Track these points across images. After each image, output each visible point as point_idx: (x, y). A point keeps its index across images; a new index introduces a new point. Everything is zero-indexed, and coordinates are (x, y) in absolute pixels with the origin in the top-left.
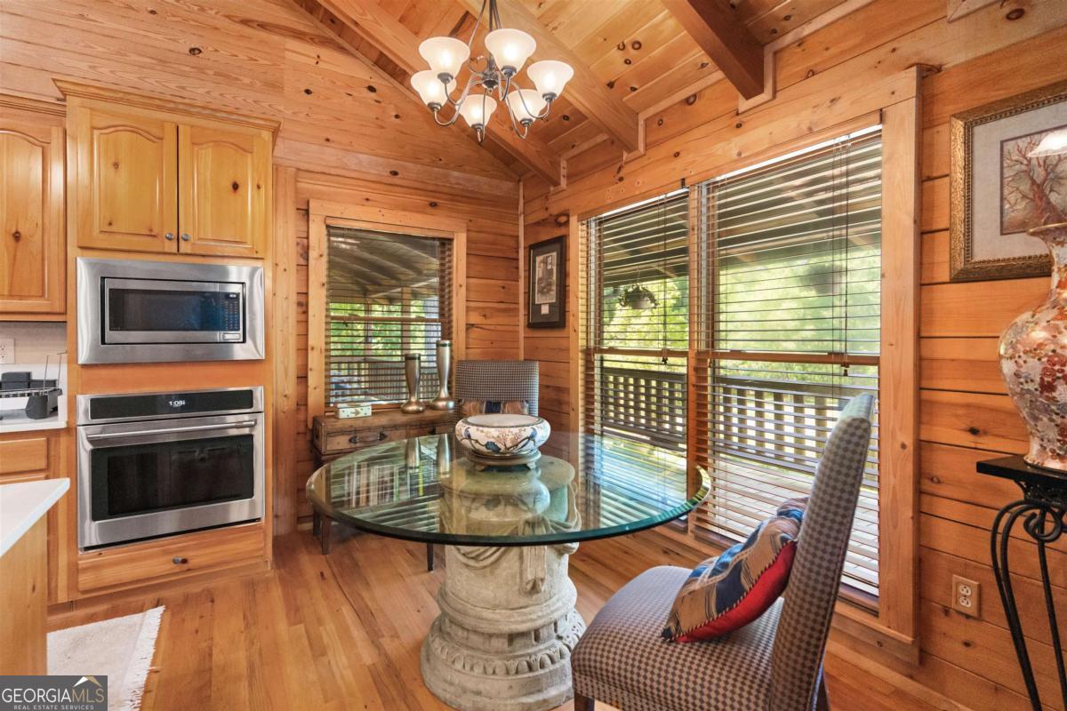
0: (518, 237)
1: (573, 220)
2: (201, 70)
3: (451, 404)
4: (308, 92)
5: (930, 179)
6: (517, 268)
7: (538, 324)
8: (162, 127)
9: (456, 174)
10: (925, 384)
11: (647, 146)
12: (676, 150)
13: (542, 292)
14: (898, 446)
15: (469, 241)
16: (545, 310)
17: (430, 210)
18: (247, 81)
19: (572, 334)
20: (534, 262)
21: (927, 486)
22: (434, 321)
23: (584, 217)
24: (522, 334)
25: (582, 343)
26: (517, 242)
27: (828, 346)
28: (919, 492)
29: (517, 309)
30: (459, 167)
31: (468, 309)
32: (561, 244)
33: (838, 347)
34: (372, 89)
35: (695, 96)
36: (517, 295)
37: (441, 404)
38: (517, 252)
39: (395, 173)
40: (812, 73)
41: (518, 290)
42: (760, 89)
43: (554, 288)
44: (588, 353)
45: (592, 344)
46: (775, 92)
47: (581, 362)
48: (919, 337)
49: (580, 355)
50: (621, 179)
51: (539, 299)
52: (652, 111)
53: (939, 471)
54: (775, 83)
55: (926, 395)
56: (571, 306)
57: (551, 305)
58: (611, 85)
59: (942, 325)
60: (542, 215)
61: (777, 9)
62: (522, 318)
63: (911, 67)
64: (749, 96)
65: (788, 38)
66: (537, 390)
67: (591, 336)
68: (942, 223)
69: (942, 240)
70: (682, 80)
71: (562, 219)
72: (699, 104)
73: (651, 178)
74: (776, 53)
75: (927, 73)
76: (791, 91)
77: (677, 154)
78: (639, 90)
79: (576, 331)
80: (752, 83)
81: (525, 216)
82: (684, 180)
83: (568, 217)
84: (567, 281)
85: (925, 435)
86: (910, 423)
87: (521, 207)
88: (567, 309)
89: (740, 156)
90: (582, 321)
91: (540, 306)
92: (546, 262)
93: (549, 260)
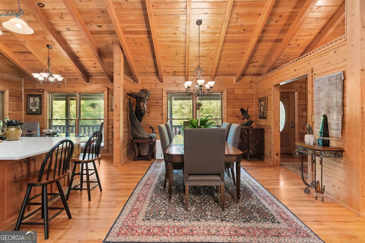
0: (21, 92)
1: (46, 92)
5: (109, 100)
6: (22, 99)
7: (29, 113)
9: (5, 74)
10: (108, 122)
11: (67, 83)
13: (32, 106)
14: (106, 128)
15: (9, 92)
23: (49, 92)
24: (23, 116)
25: (48, 118)
29: (22, 110)
31: (9, 109)
32: (40, 96)
36: (21, 106)
38: (22, 95)
40: (96, 83)
43: (38, 106)
45: (50, 118)
46: (91, 83)
47: (48, 122)
48: (108, 117)
49: (48, 120)
50: (60, 87)
52: (68, 77)
57: (36, 110)
58: (61, 72)
59: (110, 115)
60: (32, 88)
61: (92, 74)
62: (23, 112)
63: (107, 87)
64: (87, 82)
65: (93, 77)
66: (39, 127)
67: (50, 116)
68: (110, 105)
69: (110, 106)
70: (76, 76)
71: (41, 91)
72: (78, 80)
73: (68, 89)
74: (91, 79)
75: (108, 89)
76: (93, 84)
77: (74, 87)
78: (67, 74)
79: (46, 115)
80: (88, 81)
81: (24, 87)
82: (75, 92)
83: (43, 91)
84: (43, 105)
85: (108, 127)
86: (107, 125)
87: (23, 84)
88: (43, 110)
89: (86, 91)
90: (48, 113)
91: (32, 109)
92: (34, 99)
93: (36, 99)
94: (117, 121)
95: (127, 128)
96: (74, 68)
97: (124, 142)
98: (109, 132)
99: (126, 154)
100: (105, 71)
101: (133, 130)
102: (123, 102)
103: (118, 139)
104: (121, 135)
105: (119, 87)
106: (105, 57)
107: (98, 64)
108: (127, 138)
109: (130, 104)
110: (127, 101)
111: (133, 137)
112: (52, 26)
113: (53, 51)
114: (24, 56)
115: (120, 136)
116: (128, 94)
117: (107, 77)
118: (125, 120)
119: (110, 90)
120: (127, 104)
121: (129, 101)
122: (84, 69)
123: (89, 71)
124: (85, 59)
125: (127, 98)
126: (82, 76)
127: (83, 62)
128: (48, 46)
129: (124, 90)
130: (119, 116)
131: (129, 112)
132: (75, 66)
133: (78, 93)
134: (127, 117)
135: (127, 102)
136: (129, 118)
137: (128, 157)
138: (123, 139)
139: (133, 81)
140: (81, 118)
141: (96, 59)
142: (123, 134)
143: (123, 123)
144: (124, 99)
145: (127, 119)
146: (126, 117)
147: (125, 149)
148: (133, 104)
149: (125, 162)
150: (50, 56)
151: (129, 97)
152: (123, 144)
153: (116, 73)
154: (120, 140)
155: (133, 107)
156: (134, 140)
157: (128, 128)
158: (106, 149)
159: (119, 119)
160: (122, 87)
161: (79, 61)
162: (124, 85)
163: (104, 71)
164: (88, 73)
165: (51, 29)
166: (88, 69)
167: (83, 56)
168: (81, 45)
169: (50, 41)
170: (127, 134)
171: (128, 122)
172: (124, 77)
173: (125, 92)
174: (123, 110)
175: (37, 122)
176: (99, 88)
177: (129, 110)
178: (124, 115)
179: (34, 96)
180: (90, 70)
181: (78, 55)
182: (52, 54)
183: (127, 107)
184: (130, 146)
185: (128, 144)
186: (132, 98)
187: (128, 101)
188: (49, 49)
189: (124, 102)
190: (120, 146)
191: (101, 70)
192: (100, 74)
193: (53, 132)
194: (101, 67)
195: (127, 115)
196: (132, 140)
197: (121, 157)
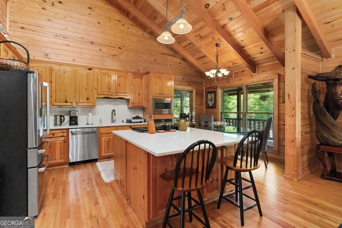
0: (203, 90)
1: (218, 88)
2: (156, 63)
3: (195, 123)
4: (171, 65)
5: (280, 89)
6: (203, 96)
7: (208, 107)
8: (161, 77)
9: (193, 78)
10: (280, 116)
11: (235, 77)
12: (240, 79)
13: (210, 101)
14: (276, 125)
15: (196, 91)
16: (211, 105)
17: (189, 85)
18: (162, 64)
19: (218, 110)
20: (208, 95)
21: (280, 130)
22: (189, 107)
23: (221, 88)
24: (204, 109)
25: (220, 111)
26: (203, 91)
27: (266, 112)
28: (279, 131)
29: (203, 104)
30: (194, 77)
31: (196, 104)
32: (215, 93)
33: (267, 112)
34: (180, 63)
35: (244, 71)
36: (203, 102)
37: (193, 122)
38: (203, 93)
39: (184, 79)
40: (264, 71)
41: (203, 100)
42: (255, 72)
43: (213, 101)
44: (221, 113)
45: (222, 111)
46: (258, 73)
47: (220, 115)
48: (279, 110)
49: (220, 113)
50: (229, 82)
51: (209, 103)
52: (236, 71)
53: (281, 128)
54: (258, 72)
55: (280, 118)
56: (217, 104)
57: (212, 104)
58: (229, 67)
59: (281, 109)
60: (210, 86)
61: (258, 62)
62: (204, 106)
63: (277, 74)
64: (254, 73)
65: (260, 66)
66: (213, 119)
67: (222, 110)
68: (281, 95)
69: (281, 97)
70: (242, 68)
71: (215, 88)
72: (245, 72)
73: (236, 83)
74: (258, 67)
75: (279, 75)
76: (260, 74)
77: (241, 80)
78: (234, 68)
79: (219, 109)
80: (254, 71)
81: (205, 86)
82: (242, 84)
83: (217, 87)
84: (216, 100)
85: (279, 123)
86: (277, 121)
87: (204, 84)
88: (216, 105)
89: (252, 82)
90: (220, 107)
91: (209, 104)
92: (211, 95)
93: (212, 95)
94: (291, 116)
95: (308, 126)
96: (240, 60)
97: (302, 147)
98: (280, 129)
99: (306, 164)
100: (274, 53)
101: (321, 130)
102: (300, 90)
103: (293, 141)
104: (298, 137)
105: (293, 69)
106: (273, 36)
107: (266, 48)
108: (308, 142)
109: (314, 91)
110: (307, 87)
111: (319, 140)
112: (218, 23)
113: (221, 48)
114: (202, 60)
115: (295, 138)
116: (310, 77)
117: (278, 62)
118: (304, 115)
119: (281, 77)
120: (309, 92)
121: (312, 86)
122: (250, 58)
123: (256, 60)
124: (250, 47)
125: (307, 82)
126: (248, 67)
127: (248, 51)
128: (217, 45)
129: (302, 72)
130: (293, 109)
131: (312, 104)
132: (240, 57)
133: (245, 86)
134: (309, 111)
135: (309, 90)
136: (312, 112)
137: (310, 169)
138: (302, 142)
139: (320, 58)
140: (249, 111)
141: (263, 42)
142: (302, 135)
143: (301, 119)
144: (302, 85)
145: (309, 114)
146: (307, 111)
147: (306, 157)
148: (319, 91)
149: (305, 176)
150: (218, 54)
151: (313, 81)
152: (301, 149)
153: (288, 50)
154: (295, 144)
155: (320, 96)
156: (321, 147)
157: (311, 127)
158: (277, 150)
159: (293, 114)
160: (300, 68)
161: (245, 51)
162: (302, 65)
163: (273, 55)
164: (255, 62)
165: (216, 26)
166: (254, 58)
167: (247, 44)
168: (245, 31)
169: (218, 39)
170: (308, 135)
171: (310, 118)
172: (302, 53)
173: (304, 74)
174: (300, 101)
175: (212, 114)
176: (267, 77)
177: (313, 100)
178: (302, 108)
179: (212, 92)
180: (257, 58)
181: (242, 44)
182: (220, 52)
183: (308, 96)
184: (314, 154)
185: (310, 151)
186: (317, 82)
187: (309, 87)
188: (218, 47)
189: (303, 90)
190: (296, 151)
191: (269, 54)
192: (267, 59)
193: (220, 125)
194: (269, 50)
195: (309, 109)
196: (318, 147)
197: (297, 168)
